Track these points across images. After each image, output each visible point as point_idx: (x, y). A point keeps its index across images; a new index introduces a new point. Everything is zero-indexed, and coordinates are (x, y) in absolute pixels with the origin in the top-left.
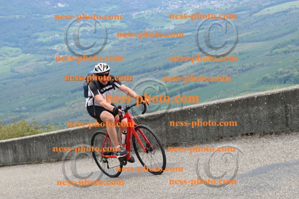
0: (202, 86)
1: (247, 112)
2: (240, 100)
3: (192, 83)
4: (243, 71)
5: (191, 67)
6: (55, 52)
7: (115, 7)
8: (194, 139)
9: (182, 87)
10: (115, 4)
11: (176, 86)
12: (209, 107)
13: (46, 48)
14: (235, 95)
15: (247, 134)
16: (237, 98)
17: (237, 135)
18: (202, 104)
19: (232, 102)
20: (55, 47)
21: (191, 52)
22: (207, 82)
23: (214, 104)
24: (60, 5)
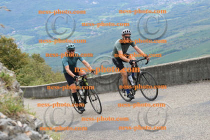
0: (178, 51)
1: (206, 66)
2: (202, 59)
3: (172, 49)
4: (203, 42)
5: (172, 39)
6: (91, 30)
7: (126, 4)
8: (174, 82)
9: (166, 51)
10: (126, 2)
11: (162, 50)
12: (183, 63)
13: (85, 28)
14: (198, 56)
15: (206, 80)
16: (200, 58)
17: (200, 80)
18: (179, 61)
19: (197, 60)
20: (91, 28)
21: (171, 30)
22: (181, 48)
23: (186, 62)
24: (94, 3)
